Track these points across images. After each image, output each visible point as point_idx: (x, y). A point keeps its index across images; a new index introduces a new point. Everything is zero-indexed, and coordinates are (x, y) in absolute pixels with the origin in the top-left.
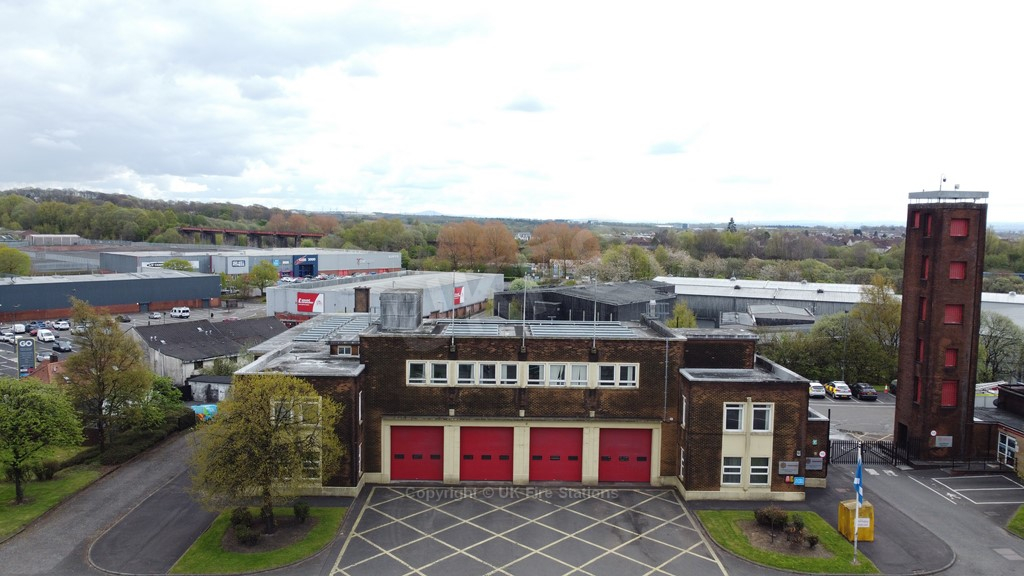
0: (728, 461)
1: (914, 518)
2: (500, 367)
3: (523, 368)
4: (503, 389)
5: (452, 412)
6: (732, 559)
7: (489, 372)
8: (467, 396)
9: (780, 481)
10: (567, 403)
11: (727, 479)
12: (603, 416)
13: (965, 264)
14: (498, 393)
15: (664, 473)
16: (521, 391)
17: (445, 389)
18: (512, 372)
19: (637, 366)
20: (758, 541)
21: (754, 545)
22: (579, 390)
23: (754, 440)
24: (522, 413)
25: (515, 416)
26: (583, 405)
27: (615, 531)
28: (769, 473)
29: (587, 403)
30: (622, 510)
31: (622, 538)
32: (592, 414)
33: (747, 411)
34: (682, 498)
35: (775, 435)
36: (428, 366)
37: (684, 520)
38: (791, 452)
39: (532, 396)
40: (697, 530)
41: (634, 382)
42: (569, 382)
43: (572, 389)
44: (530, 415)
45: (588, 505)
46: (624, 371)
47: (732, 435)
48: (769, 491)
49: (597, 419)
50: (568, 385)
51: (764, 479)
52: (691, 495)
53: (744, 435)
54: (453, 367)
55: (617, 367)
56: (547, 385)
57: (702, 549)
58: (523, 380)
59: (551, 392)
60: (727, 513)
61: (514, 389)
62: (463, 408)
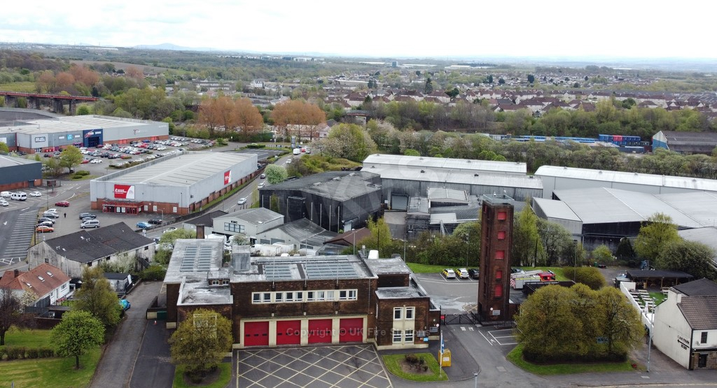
0: (396, 332)
1: (472, 354)
2: (295, 294)
3: (305, 294)
4: (296, 303)
5: (273, 315)
6: (394, 377)
7: (290, 296)
8: (279, 308)
9: (418, 340)
10: (325, 308)
11: (395, 340)
12: (341, 313)
13: (505, 232)
14: (294, 305)
15: (368, 337)
16: (304, 304)
17: (270, 304)
18: (300, 296)
19: (357, 290)
20: (405, 369)
21: (403, 371)
22: (330, 302)
23: (407, 323)
24: (305, 314)
25: (302, 315)
26: (332, 309)
27: (348, 367)
28: (413, 337)
29: (335, 308)
30: (350, 357)
31: (350, 370)
32: (337, 312)
33: (404, 310)
34: (376, 349)
35: (416, 320)
36: (262, 294)
37: (376, 361)
38: (422, 327)
39: (309, 306)
40: (382, 365)
41: (355, 298)
42: (326, 299)
43: (327, 302)
44: (308, 314)
45: (336, 355)
46: (351, 293)
47: (398, 321)
48: (413, 344)
49: (338, 315)
50: (326, 300)
51: (411, 339)
52: (380, 348)
53: (402, 321)
54: (273, 295)
55: (348, 291)
56: (316, 301)
57: (383, 374)
58: (305, 299)
59: (318, 304)
60: (394, 356)
61: (302, 303)
62: (278, 313)
